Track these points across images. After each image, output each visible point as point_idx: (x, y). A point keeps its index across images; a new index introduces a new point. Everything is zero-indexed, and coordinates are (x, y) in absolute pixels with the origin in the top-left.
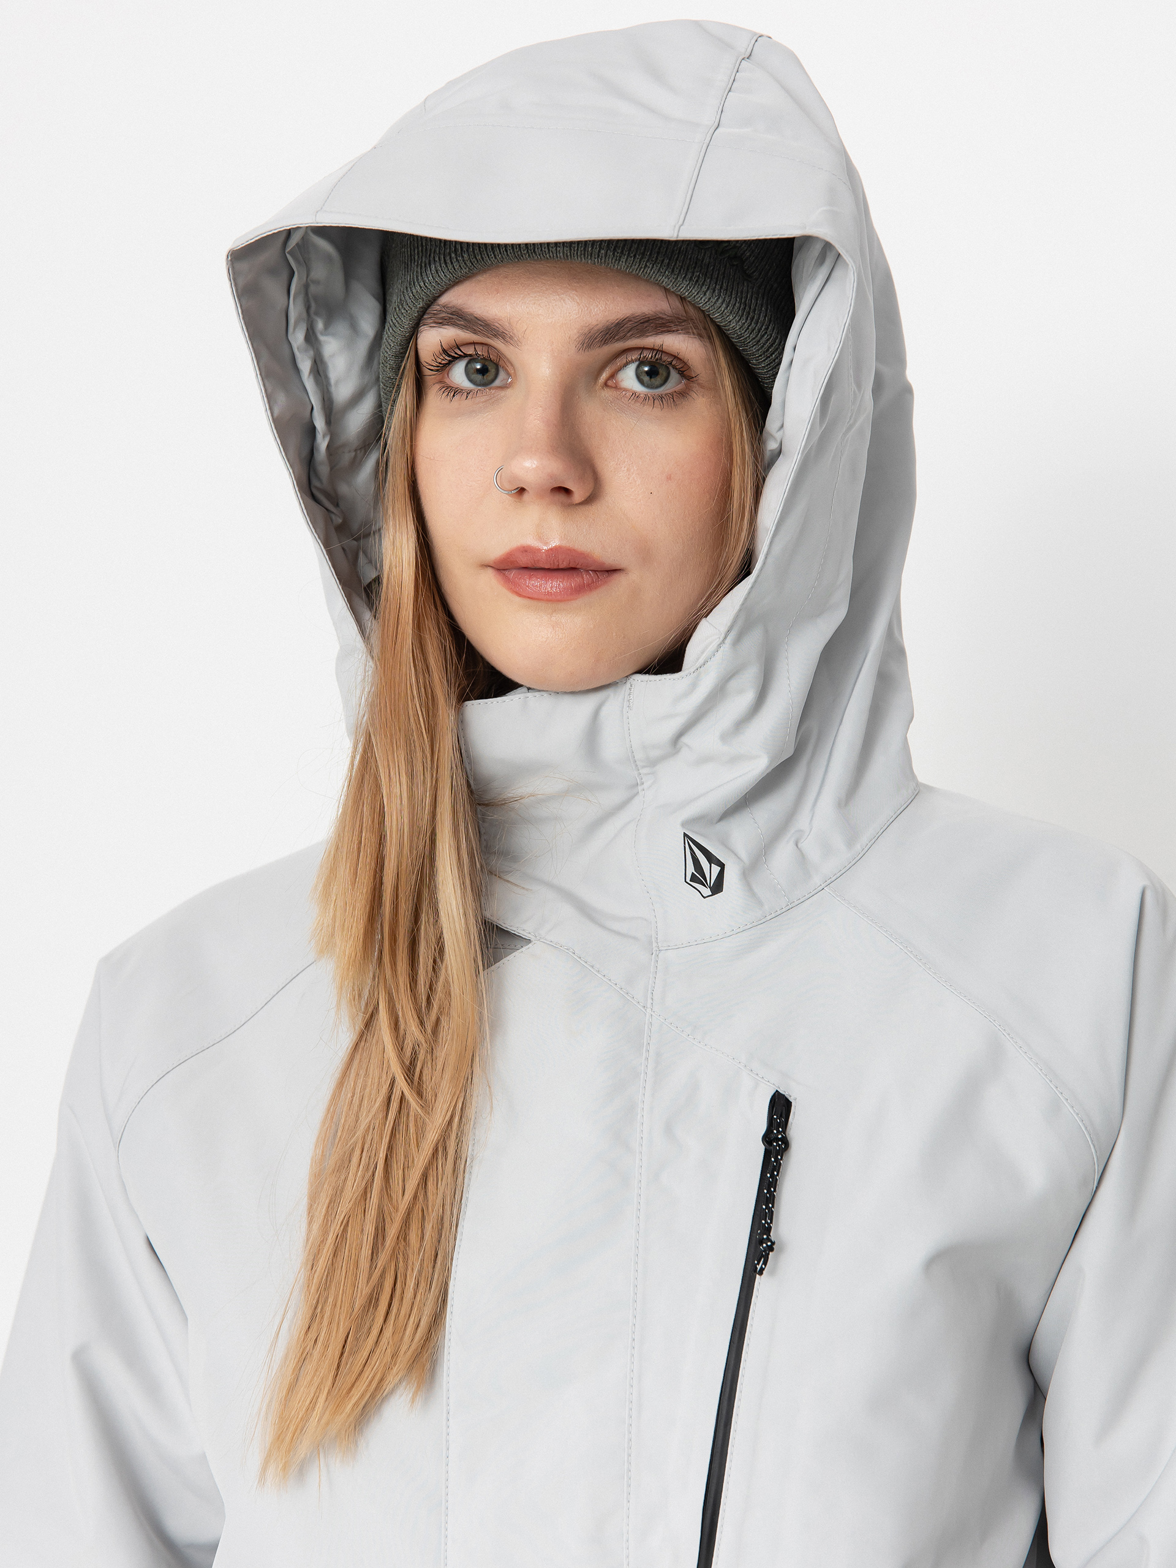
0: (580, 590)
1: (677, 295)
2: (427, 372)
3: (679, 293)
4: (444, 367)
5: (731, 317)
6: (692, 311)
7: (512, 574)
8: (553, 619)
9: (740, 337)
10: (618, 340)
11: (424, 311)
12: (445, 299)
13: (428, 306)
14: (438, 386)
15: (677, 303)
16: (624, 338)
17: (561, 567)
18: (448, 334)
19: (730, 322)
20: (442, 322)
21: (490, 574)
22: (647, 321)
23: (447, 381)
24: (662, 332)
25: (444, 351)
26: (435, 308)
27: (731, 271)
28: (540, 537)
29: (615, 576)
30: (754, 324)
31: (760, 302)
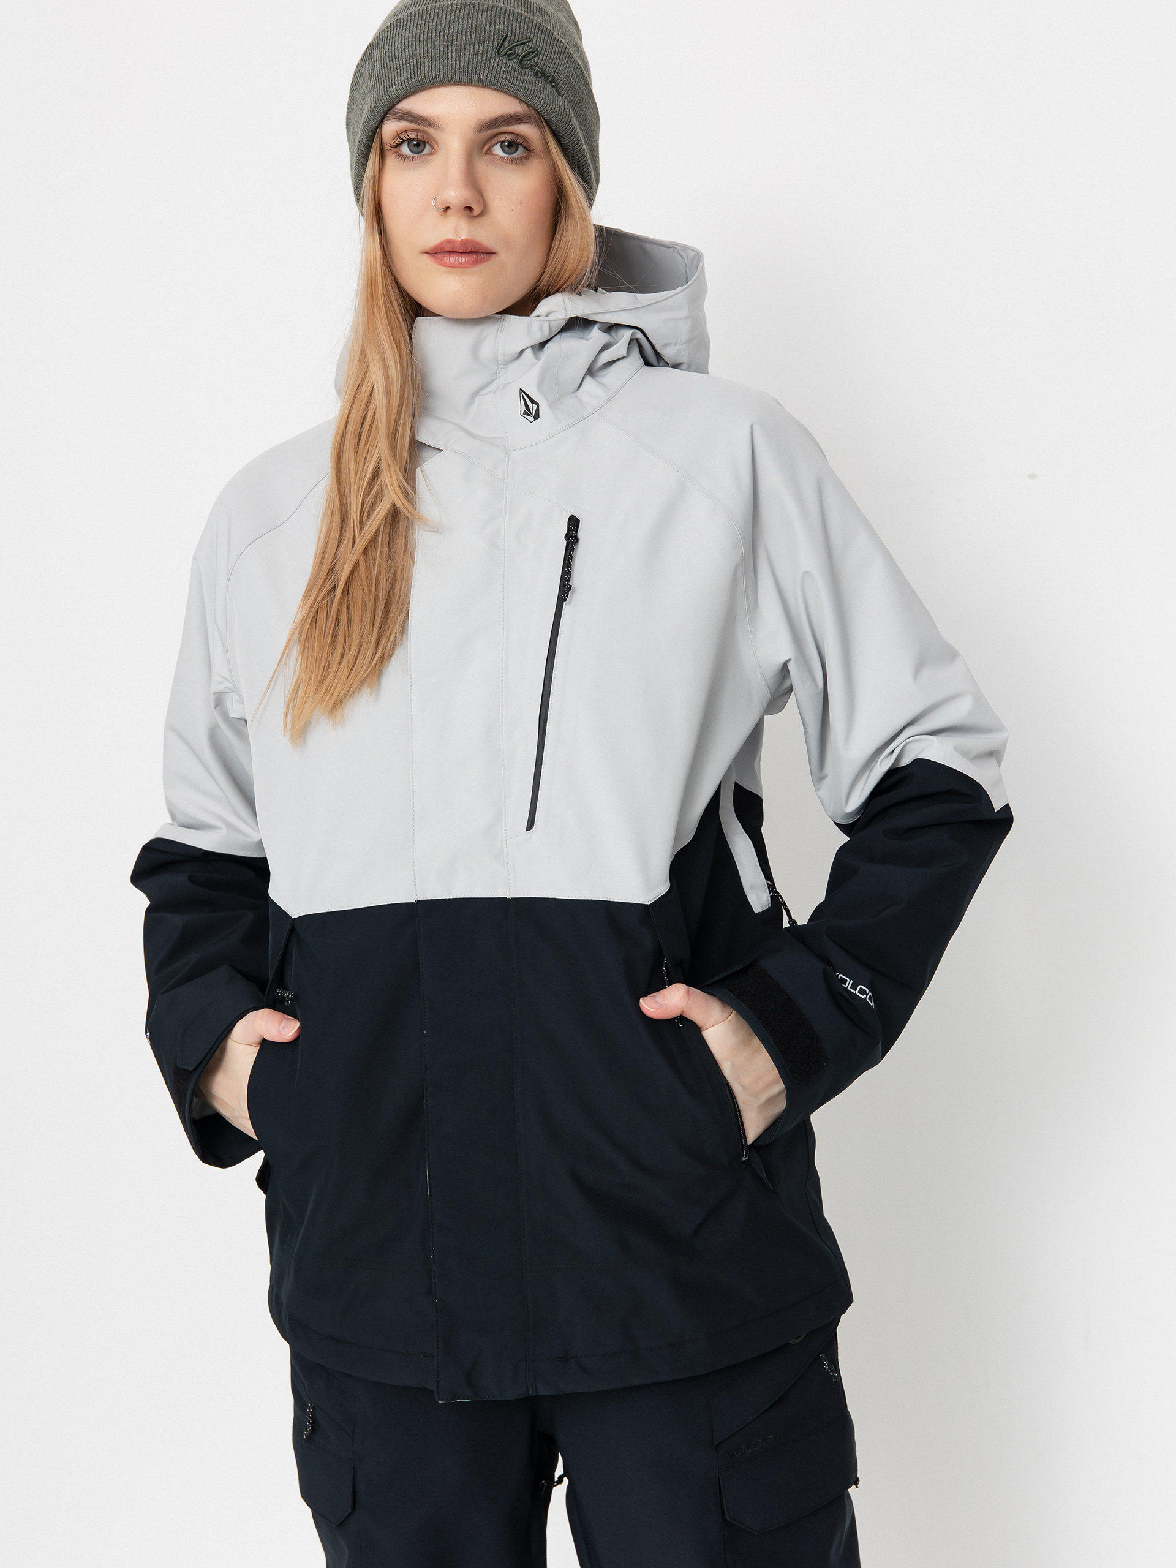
0: (476, 262)
1: (526, 103)
2: (387, 147)
4: (398, 145)
5: (553, 116)
6: (533, 111)
7: (439, 256)
8: (462, 278)
9: (556, 126)
10: (495, 127)
11: (387, 112)
12: (400, 106)
13: (390, 109)
14: (394, 155)
15: (525, 107)
16: (499, 126)
17: (467, 251)
18: (403, 125)
20: (399, 119)
21: (426, 256)
22: (510, 117)
23: (400, 152)
24: (519, 123)
25: (398, 135)
26: (394, 110)
27: (552, 90)
28: (456, 234)
29: (493, 256)
30: (564, 120)
31: (566, 107)
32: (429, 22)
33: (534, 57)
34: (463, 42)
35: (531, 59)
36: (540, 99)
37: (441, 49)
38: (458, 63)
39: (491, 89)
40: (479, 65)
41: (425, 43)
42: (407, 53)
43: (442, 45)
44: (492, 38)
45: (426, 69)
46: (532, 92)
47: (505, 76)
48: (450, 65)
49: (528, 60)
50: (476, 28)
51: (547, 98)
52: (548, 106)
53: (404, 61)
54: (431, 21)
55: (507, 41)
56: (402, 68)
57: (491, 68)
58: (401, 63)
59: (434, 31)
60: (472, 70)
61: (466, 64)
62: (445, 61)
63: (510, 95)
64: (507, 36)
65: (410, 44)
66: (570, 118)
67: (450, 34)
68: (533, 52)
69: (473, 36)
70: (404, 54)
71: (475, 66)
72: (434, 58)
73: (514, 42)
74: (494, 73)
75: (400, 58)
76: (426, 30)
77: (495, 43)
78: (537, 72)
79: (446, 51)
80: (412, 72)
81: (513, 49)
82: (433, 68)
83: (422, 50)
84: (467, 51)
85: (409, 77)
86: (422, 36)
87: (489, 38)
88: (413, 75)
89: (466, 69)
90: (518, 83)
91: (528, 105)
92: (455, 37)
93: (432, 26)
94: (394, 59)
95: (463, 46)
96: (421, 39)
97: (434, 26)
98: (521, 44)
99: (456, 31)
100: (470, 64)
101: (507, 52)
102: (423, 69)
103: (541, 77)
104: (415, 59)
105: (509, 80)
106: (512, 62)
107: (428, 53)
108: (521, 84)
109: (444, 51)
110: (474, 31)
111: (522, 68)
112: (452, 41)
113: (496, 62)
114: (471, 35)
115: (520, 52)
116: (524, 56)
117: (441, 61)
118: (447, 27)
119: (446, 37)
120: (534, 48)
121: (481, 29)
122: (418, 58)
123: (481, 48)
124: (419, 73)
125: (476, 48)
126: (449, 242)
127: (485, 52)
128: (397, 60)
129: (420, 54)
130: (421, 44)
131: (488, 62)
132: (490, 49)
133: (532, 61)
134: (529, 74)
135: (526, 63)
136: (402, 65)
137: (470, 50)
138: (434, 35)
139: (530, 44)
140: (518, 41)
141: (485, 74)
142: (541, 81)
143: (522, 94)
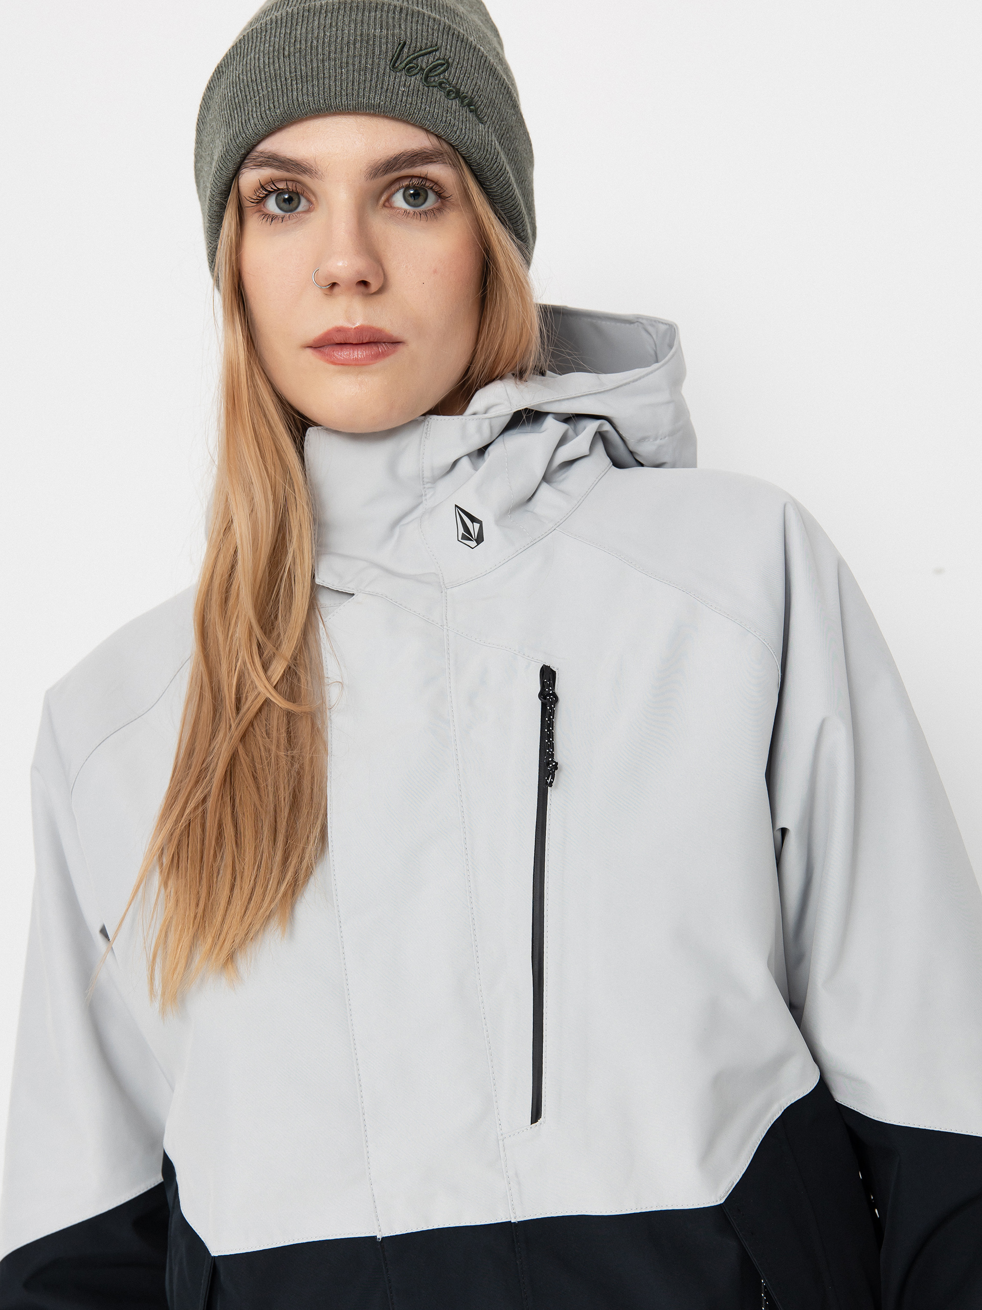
0: (378, 356)
1: (436, 135)
2: (247, 204)
3: (437, 133)
4: (261, 200)
5: (474, 150)
6: (446, 146)
7: (327, 350)
8: (359, 379)
9: (478, 164)
10: (395, 170)
11: (245, 157)
12: (262, 147)
13: (248, 153)
14: (257, 215)
15: (435, 141)
16: (399, 169)
17: (364, 342)
18: (266, 173)
19: (473, 153)
20: (260, 165)
21: (309, 352)
22: (415, 155)
23: (264, 210)
24: (427, 163)
25: (262, 187)
26: (254, 154)
27: (471, 116)
28: (349, 319)
29: (400, 347)
30: (488, 156)
31: (490, 139)
32: (296, 30)
33: (444, 71)
34: (345, 54)
35: (440, 74)
36: (455, 129)
37: (315, 65)
38: (338, 83)
39: (387, 117)
40: (368, 84)
41: (292, 59)
42: (268, 74)
43: (315, 60)
44: (384, 47)
45: (295, 93)
46: (444, 119)
47: (404, 98)
48: (327, 86)
49: (436, 75)
50: (361, 35)
51: (464, 127)
52: (466, 137)
53: (264, 84)
54: (299, 28)
55: (406, 50)
56: (261, 95)
57: (385, 88)
58: (260, 88)
59: (303, 42)
60: (358, 92)
61: (350, 84)
62: (321, 81)
63: (414, 125)
64: (405, 43)
65: (271, 61)
66: (496, 154)
67: (326, 44)
68: (442, 65)
69: (358, 45)
70: (263, 75)
71: (362, 86)
72: (304, 79)
73: (414, 52)
74: (389, 94)
75: (259, 81)
76: (293, 41)
77: (390, 54)
78: (449, 92)
79: (321, 68)
80: (276, 99)
81: (415, 62)
82: (305, 91)
83: (287, 69)
84: (351, 67)
85: (272, 105)
86: (287, 48)
87: (381, 47)
88: (276, 103)
89: (350, 91)
90: (423, 107)
91: (438, 137)
92: (333, 48)
93: (301, 34)
94: (250, 83)
95: (344, 60)
96: (286, 53)
97: (304, 35)
98: (423, 55)
99: (333, 39)
100: (356, 84)
101: (406, 65)
102: (290, 95)
103: (454, 98)
104: (279, 81)
105: (411, 104)
106: (413, 78)
107: (296, 72)
108: (428, 109)
109: (318, 67)
110: (359, 38)
111: (428, 87)
112: (329, 53)
113: (392, 79)
114: (354, 44)
115: (424, 66)
116: (430, 71)
117: (315, 82)
118: (322, 35)
119: (320, 50)
120: (444, 59)
121: (368, 35)
122: (283, 79)
123: (370, 62)
124: (285, 99)
125: (363, 62)
126: (339, 330)
127: (376, 66)
128: (254, 84)
129: (285, 74)
130: (287, 60)
131: (380, 80)
132: (382, 63)
133: (442, 76)
134: (439, 95)
135: (433, 79)
136: (261, 91)
137: (354, 65)
138: (303, 47)
139: (438, 53)
140: (421, 50)
141: (377, 97)
142: (455, 104)
143: (430, 122)
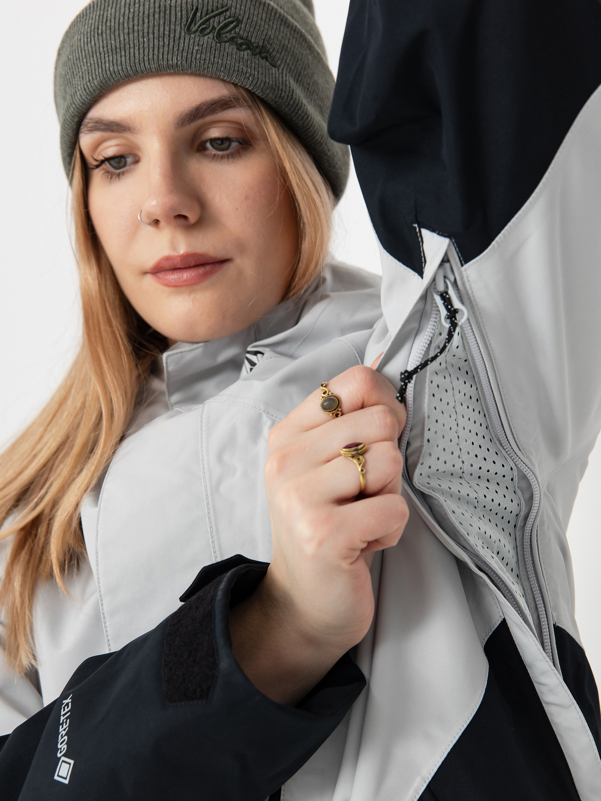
0: (205, 276)
1: (233, 84)
3: (232, 81)
5: (268, 91)
7: (161, 275)
8: (192, 296)
10: (199, 118)
12: (91, 114)
15: (233, 89)
16: (203, 116)
17: (192, 265)
18: (97, 135)
19: (268, 94)
21: (149, 279)
22: (215, 103)
26: (86, 121)
27: (263, 62)
28: (174, 248)
29: (226, 266)
30: (283, 94)
31: (284, 79)
32: (108, 11)
33: (234, 28)
34: (146, 26)
35: (231, 31)
36: (248, 75)
37: (122, 39)
38: (141, 51)
39: (187, 74)
40: (166, 49)
41: (104, 35)
42: (87, 52)
43: (122, 35)
44: (179, 15)
45: (107, 65)
46: (236, 68)
47: (198, 56)
48: (132, 55)
49: (227, 32)
50: (160, 7)
51: (256, 73)
52: (259, 81)
53: (85, 60)
54: (110, 8)
55: (199, 14)
56: (83, 70)
57: (181, 49)
58: (82, 64)
59: (113, 20)
60: (158, 56)
61: (151, 50)
62: (127, 52)
63: (211, 77)
64: (197, 9)
65: (89, 40)
66: (291, 91)
67: (131, 19)
68: (232, 22)
69: (157, 16)
70: (83, 53)
71: (161, 50)
72: (115, 51)
73: (207, 14)
74: (185, 54)
75: (81, 58)
76: (105, 20)
77: (184, 20)
78: (241, 44)
79: (127, 40)
80: (93, 72)
81: (208, 23)
82: (115, 62)
83: (101, 43)
84: (151, 36)
85: (91, 78)
86: (100, 27)
87: (176, 15)
88: (94, 76)
89: (151, 56)
90: (216, 60)
91: (235, 85)
92: (136, 22)
93: (111, 14)
94: (75, 61)
95: (146, 31)
96: (100, 31)
97: (113, 14)
98: (214, 17)
99: (136, 14)
100: (156, 49)
101: (199, 27)
102: (103, 66)
103: (245, 50)
104: (95, 56)
105: (205, 60)
106: (206, 38)
107: (107, 46)
108: (220, 62)
109: (124, 39)
110: (157, 10)
111: (220, 43)
112: (133, 26)
113: (187, 41)
114: (154, 16)
115: (216, 25)
116: (222, 28)
117: (123, 53)
118: (127, 12)
119: (126, 25)
120: (234, 17)
121: (165, 6)
122: (98, 54)
123: (167, 28)
124: (100, 70)
125: (162, 29)
126: (167, 258)
127: (172, 32)
128: (78, 62)
129: (99, 49)
130: (100, 37)
131: (177, 43)
132: (178, 28)
133: (233, 32)
134: (230, 48)
135: (224, 35)
136: (83, 67)
137: (154, 33)
138: (113, 24)
139: (228, 13)
140: (212, 11)
141: (175, 58)
142: (246, 54)
143: (224, 73)
